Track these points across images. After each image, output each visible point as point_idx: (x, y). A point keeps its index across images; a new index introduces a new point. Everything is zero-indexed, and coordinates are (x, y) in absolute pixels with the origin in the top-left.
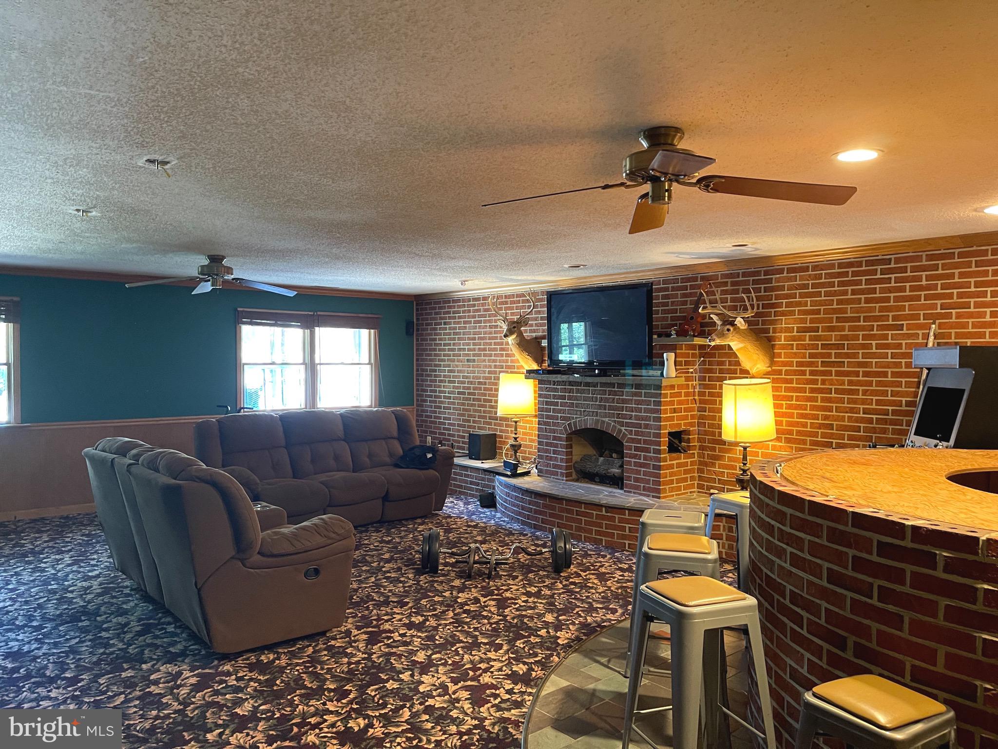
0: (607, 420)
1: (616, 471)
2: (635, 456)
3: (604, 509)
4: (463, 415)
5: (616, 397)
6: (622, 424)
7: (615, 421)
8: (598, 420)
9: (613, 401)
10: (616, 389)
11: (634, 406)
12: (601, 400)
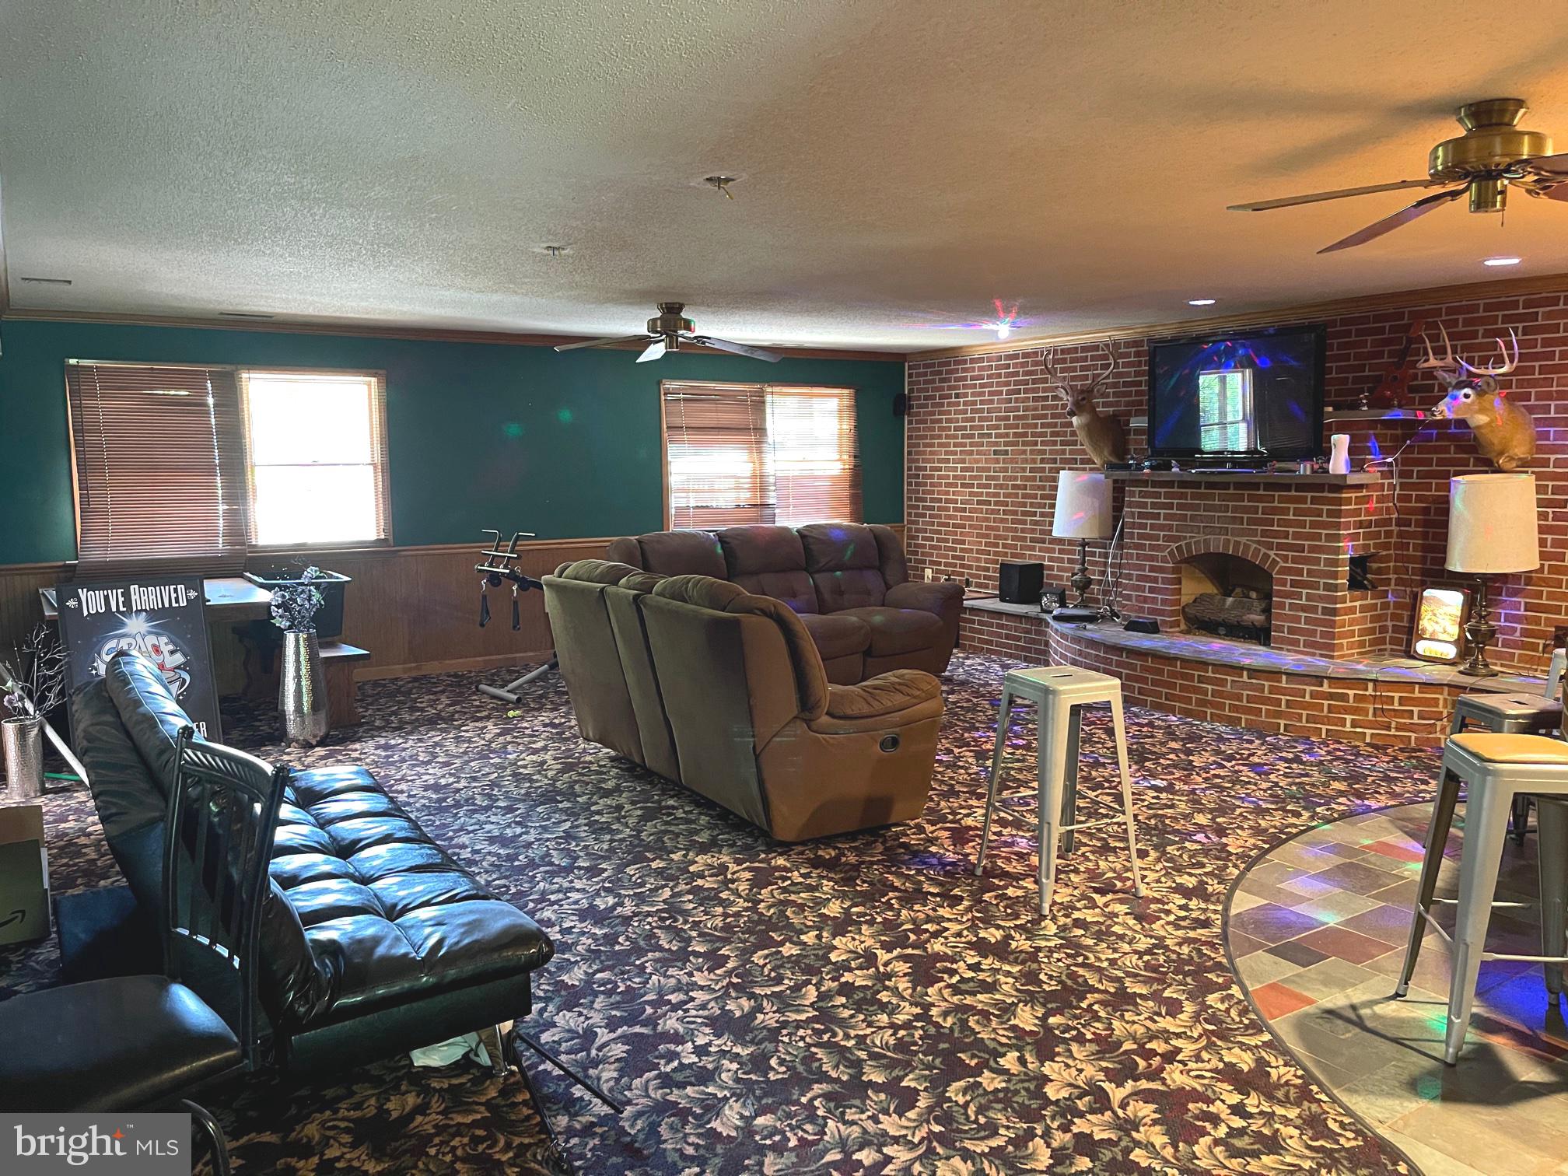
0: (1243, 540)
1: (1257, 618)
2: (1289, 595)
3: (1245, 673)
4: (987, 536)
5: (1261, 505)
6: (1270, 546)
7: (1258, 542)
8: (1229, 540)
9: (1256, 510)
10: (1261, 492)
11: (1292, 517)
12: (1235, 509)
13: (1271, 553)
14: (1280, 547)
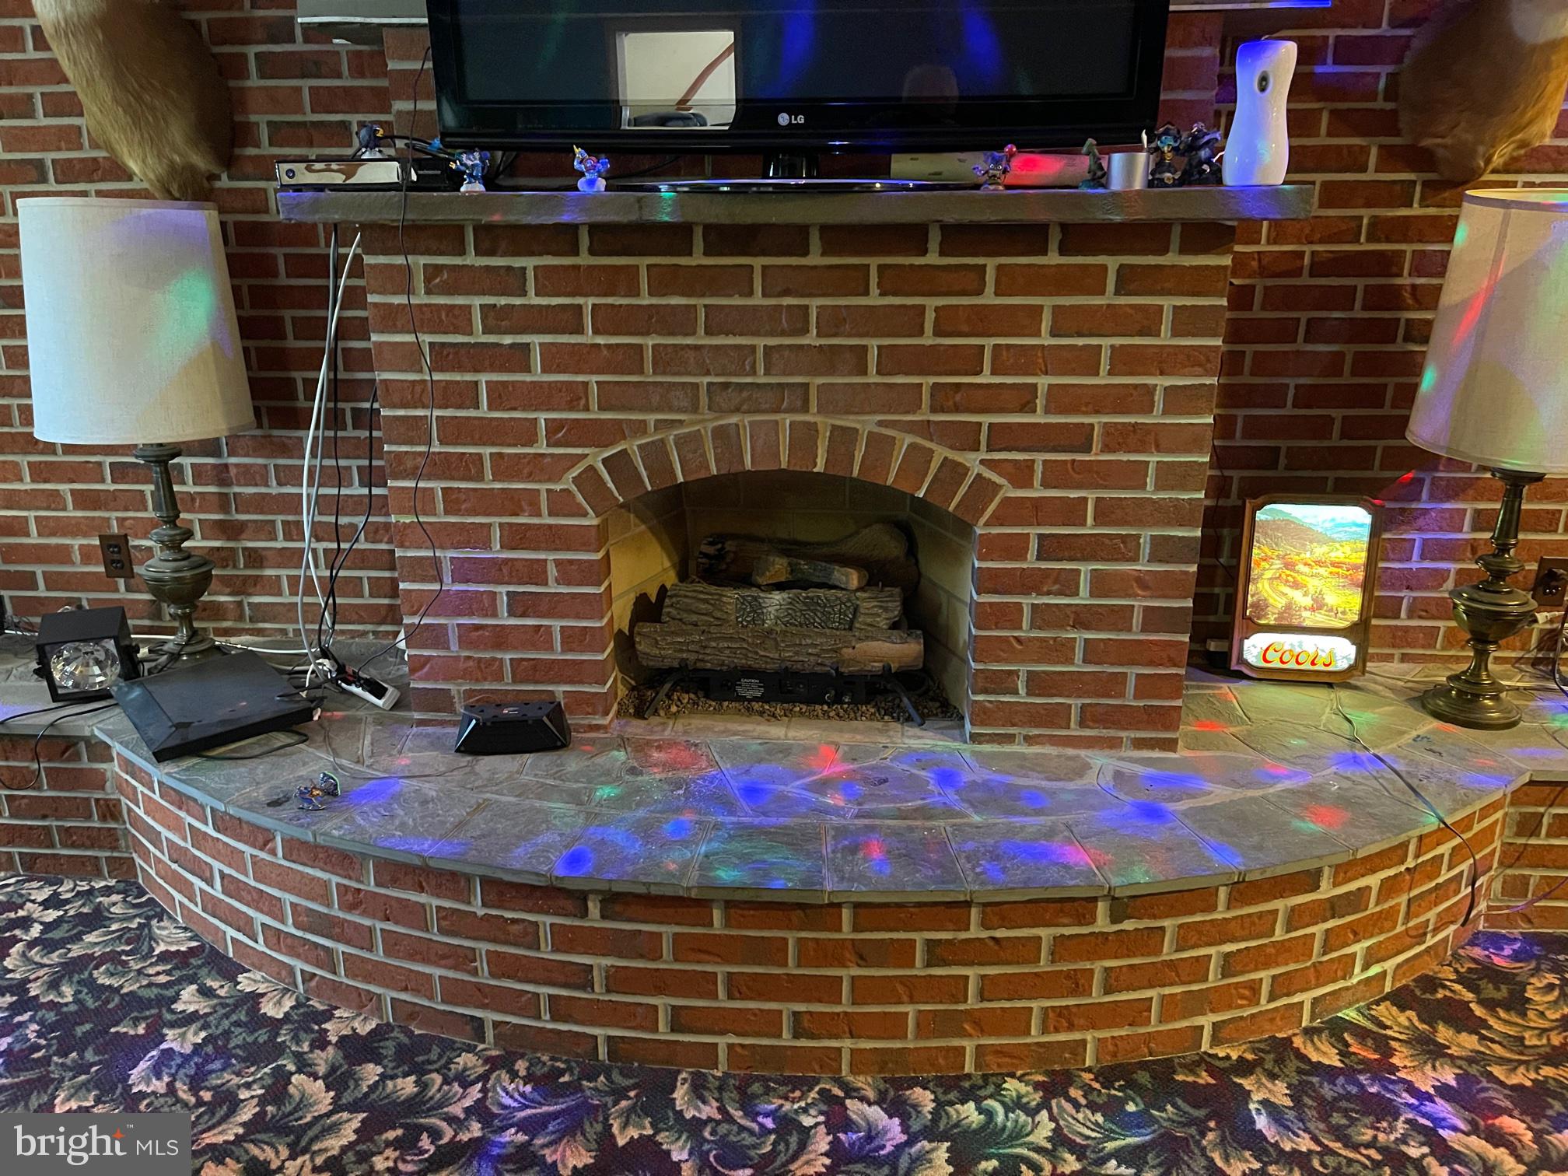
5: (932, 303)
6: (967, 438)
7: (925, 429)
8: (812, 427)
9: (913, 321)
10: (933, 258)
11: (1047, 341)
12: (832, 323)
13: (972, 461)
14: (1001, 438)
